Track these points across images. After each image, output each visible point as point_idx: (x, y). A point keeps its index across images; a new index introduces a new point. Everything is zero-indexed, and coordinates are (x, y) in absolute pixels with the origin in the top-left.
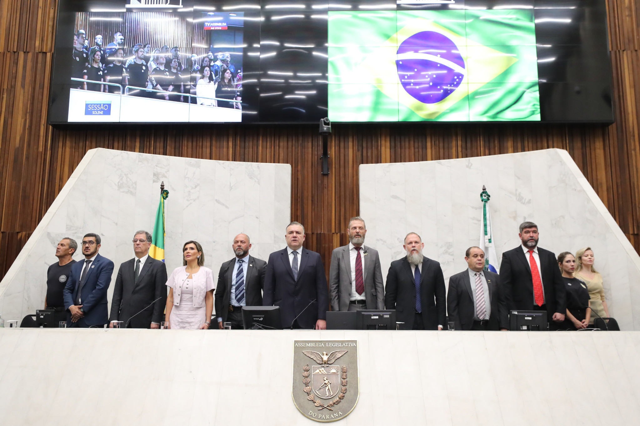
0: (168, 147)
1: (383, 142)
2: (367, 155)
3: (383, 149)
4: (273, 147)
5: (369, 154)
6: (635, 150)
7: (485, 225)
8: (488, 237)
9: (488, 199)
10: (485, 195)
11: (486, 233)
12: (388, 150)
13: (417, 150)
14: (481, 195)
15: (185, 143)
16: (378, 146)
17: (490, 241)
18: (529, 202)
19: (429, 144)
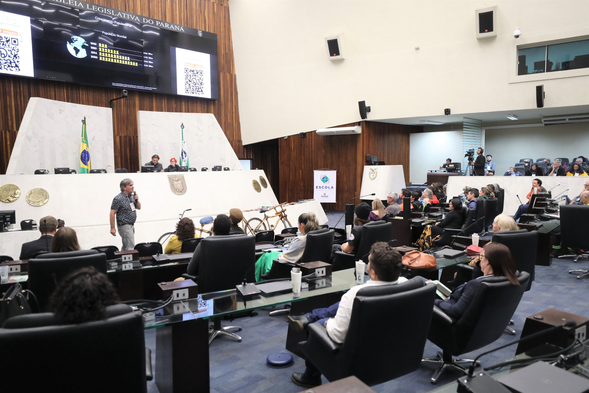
0: (31, 89)
1: (136, 98)
2: (129, 103)
3: (136, 100)
4: (87, 95)
5: (130, 102)
6: (223, 110)
7: (183, 137)
8: (183, 141)
9: (184, 128)
10: (182, 126)
11: (183, 140)
12: (138, 101)
13: (149, 102)
14: (181, 126)
15: (41, 88)
16: (134, 99)
17: (184, 143)
18: (202, 130)
19: (154, 100)
